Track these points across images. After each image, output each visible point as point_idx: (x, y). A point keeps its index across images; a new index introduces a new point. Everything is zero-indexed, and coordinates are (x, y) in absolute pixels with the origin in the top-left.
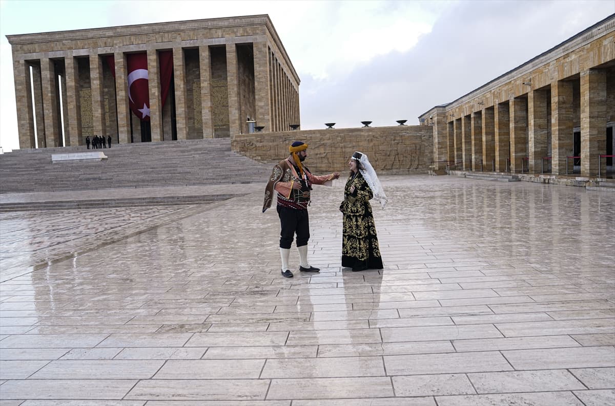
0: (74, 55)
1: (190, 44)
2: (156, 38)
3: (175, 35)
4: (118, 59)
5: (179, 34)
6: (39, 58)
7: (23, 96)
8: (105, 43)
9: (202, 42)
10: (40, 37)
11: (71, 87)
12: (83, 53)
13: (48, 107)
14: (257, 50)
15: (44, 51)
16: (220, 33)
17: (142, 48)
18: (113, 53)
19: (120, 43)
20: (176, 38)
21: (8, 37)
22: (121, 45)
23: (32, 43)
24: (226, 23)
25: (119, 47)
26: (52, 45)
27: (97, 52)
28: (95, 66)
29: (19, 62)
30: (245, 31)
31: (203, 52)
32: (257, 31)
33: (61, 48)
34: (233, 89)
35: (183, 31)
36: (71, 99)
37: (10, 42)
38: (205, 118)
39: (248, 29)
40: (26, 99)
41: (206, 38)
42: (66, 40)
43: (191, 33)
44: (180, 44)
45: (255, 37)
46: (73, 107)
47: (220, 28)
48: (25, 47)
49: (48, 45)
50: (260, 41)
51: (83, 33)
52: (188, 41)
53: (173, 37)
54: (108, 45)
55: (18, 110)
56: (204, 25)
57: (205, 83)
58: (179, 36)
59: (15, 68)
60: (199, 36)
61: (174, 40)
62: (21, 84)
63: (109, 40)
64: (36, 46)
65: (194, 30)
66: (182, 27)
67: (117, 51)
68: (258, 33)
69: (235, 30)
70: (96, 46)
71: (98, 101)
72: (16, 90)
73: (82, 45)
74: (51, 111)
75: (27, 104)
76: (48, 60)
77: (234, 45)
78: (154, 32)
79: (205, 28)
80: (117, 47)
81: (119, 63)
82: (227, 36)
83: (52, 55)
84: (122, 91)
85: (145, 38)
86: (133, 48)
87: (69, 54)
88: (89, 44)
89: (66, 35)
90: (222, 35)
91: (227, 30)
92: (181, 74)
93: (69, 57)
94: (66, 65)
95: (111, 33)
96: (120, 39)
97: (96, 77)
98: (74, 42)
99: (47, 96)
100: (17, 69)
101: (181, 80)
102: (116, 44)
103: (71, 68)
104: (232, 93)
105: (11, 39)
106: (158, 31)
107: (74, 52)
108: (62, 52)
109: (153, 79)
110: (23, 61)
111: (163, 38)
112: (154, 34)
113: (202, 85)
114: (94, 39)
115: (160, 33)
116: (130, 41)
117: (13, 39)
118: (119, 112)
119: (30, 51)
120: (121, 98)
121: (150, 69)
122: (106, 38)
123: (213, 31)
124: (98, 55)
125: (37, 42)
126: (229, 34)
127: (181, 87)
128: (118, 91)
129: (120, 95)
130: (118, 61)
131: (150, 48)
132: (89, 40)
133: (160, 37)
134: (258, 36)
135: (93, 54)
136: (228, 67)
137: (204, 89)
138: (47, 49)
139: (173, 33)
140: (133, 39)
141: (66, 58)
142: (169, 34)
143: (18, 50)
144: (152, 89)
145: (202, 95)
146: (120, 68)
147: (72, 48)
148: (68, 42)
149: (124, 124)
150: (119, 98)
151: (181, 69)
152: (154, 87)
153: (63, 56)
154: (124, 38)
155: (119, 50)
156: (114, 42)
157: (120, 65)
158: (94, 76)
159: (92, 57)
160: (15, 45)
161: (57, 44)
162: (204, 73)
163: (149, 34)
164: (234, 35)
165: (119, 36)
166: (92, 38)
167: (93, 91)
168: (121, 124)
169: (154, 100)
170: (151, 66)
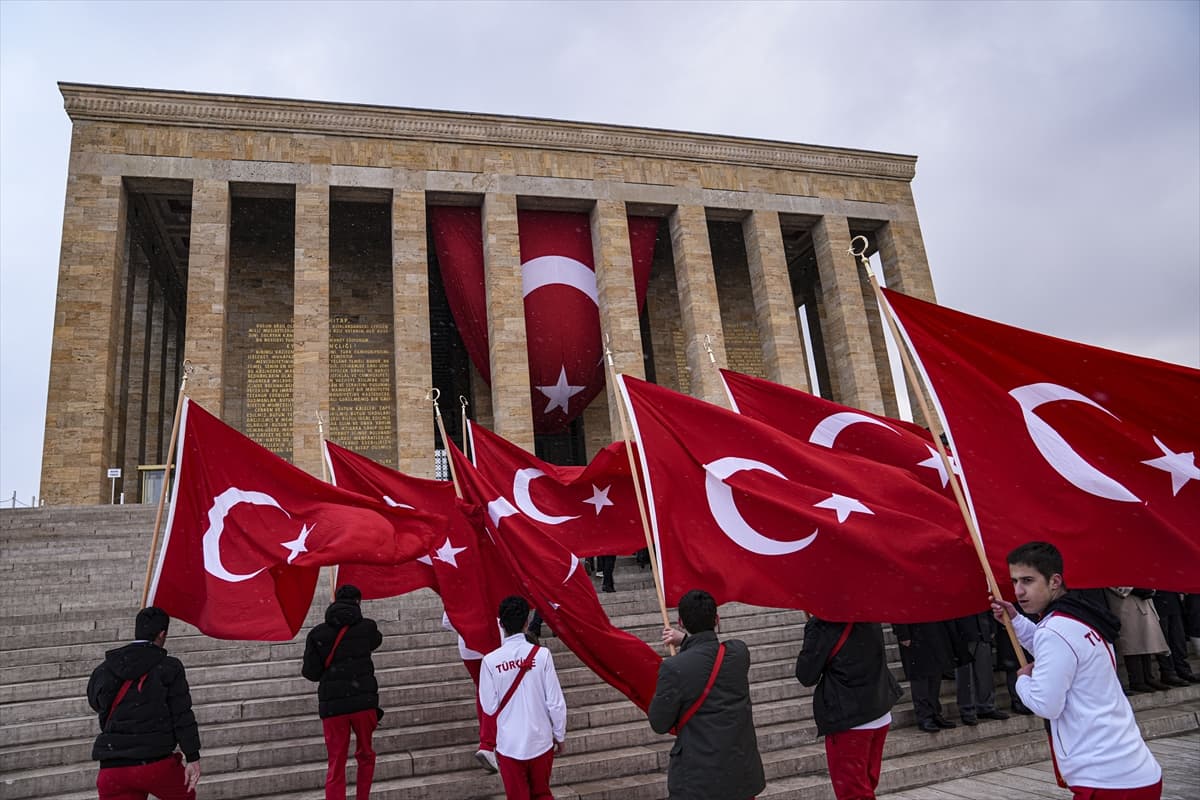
0: (335, 184)
1: (728, 200)
2: (624, 170)
3: (682, 169)
4: (499, 215)
5: (694, 170)
6: (189, 177)
7: (97, 306)
8: (455, 160)
9: (760, 200)
11: (314, 286)
12: (369, 178)
13: (207, 354)
14: (903, 243)
15: (211, 155)
16: (803, 183)
17: (580, 191)
18: (482, 196)
19: (506, 165)
20: (685, 179)
21: (67, 89)
22: (511, 172)
23: (164, 125)
24: (820, 161)
25: (505, 178)
26: (250, 141)
27: (424, 183)
28: (414, 227)
29: (96, 180)
30: (864, 188)
31: (767, 226)
32: (895, 196)
33: (285, 155)
34: (862, 339)
35: (704, 161)
36: (310, 331)
37: (71, 110)
39: (872, 185)
40: (107, 316)
41: (769, 190)
42: (309, 131)
43: (728, 172)
44: (699, 196)
45: (892, 207)
46: (315, 359)
47: (804, 171)
48: (135, 135)
49: (233, 138)
50: (906, 219)
52: (720, 193)
53: (676, 176)
54: (464, 166)
55: (61, 357)
56: (765, 155)
57: (782, 314)
58: (693, 174)
59: (73, 197)
60: (750, 184)
61: (679, 183)
62: (93, 258)
63: (468, 153)
64: (184, 137)
65: (734, 164)
66: (705, 151)
67: (497, 190)
68: (896, 200)
69: (841, 183)
70: (419, 164)
71: (421, 345)
72: (63, 278)
73: (369, 154)
74: (216, 368)
75: (107, 336)
76: (225, 186)
77: (845, 222)
78: (619, 152)
79: (766, 166)
80: (495, 176)
81: (501, 224)
82: (822, 194)
83: (244, 172)
84: (513, 315)
85: (589, 165)
86: (552, 188)
87: (314, 176)
88: (393, 154)
89: (315, 117)
90: (811, 190)
91: (822, 178)
92: (709, 281)
93: (317, 186)
94: (299, 210)
95: (478, 133)
96: (507, 156)
97: (416, 260)
98: (338, 142)
99: (207, 310)
100: (87, 203)
101: (713, 300)
102: (493, 169)
103: (320, 222)
104: (861, 350)
105: (82, 99)
106: (632, 149)
107: (333, 173)
108: (285, 167)
109: (624, 289)
110: (119, 179)
111: (647, 172)
112: (620, 158)
113: (775, 320)
114: (415, 143)
115: (637, 159)
116: (539, 165)
117: (89, 99)
118: (505, 386)
119: (154, 148)
120: (513, 339)
121: (610, 255)
122: (460, 146)
123: (787, 177)
124: (427, 193)
125: (191, 125)
126: (829, 191)
127: (714, 319)
128: (501, 317)
129: (506, 328)
130: (498, 219)
131: (606, 195)
132: (396, 142)
133: (638, 169)
134: (897, 207)
135: (406, 187)
136: (838, 277)
137: (782, 332)
138: (229, 150)
139: (675, 163)
140: (552, 163)
141: (303, 189)
142: (665, 165)
143: (100, 139)
144: (622, 320)
145: (778, 350)
146: (505, 243)
147: (328, 160)
148: (316, 140)
149: (524, 431)
150: (504, 338)
151: (707, 267)
152: (627, 313)
153: (287, 182)
154: (520, 154)
155: (503, 189)
156: (487, 160)
157: (507, 231)
158: (410, 257)
159: (403, 195)
160: (90, 123)
161: (269, 139)
162: (776, 288)
163: (605, 157)
164: (840, 196)
165: (506, 145)
166: (409, 138)
167: (404, 308)
168: (513, 430)
169: (630, 353)
170: (615, 248)
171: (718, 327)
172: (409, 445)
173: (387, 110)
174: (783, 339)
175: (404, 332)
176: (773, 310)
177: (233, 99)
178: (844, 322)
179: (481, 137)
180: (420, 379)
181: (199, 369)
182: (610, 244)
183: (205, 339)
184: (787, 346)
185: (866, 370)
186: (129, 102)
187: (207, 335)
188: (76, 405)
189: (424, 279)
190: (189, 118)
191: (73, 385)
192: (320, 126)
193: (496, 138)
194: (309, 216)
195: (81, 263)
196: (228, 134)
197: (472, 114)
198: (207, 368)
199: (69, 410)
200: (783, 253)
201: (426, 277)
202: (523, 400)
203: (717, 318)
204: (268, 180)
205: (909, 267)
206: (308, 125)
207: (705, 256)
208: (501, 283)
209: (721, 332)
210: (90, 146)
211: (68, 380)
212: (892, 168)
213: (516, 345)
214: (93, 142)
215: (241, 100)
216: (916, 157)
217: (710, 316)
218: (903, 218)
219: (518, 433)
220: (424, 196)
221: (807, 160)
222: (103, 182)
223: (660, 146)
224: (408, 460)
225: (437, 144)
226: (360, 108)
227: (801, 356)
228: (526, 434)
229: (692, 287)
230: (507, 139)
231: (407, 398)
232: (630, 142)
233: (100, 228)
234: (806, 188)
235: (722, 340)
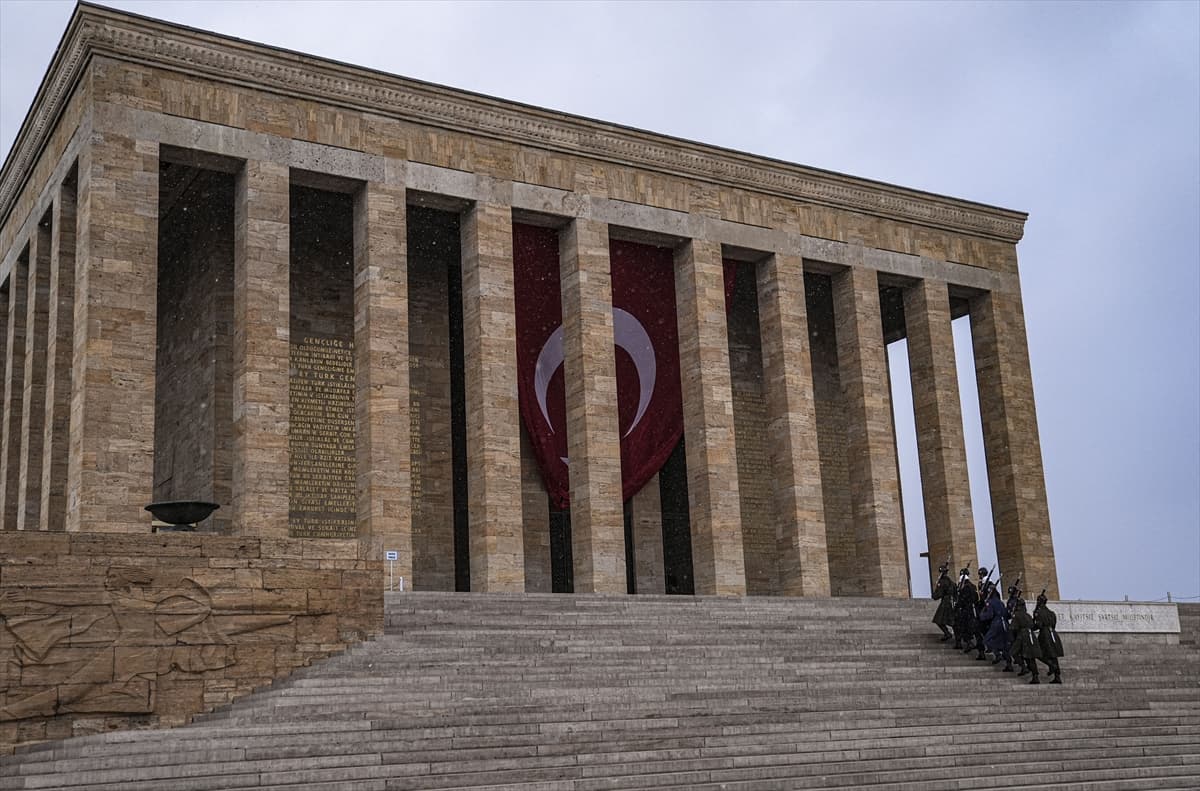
0: (412, 185)
1: (827, 252)
2: (722, 204)
3: (780, 209)
4: (590, 247)
5: (794, 211)
6: (243, 156)
7: (139, 315)
8: (543, 171)
9: (860, 255)
10: (263, 64)
11: (391, 316)
12: (451, 184)
13: (272, 390)
14: (1003, 319)
15: (266, 128)
16: (905, 236)
17: (676, 225)
18: (571, 219)
19: (598, 184)
20: (783, 221)
22: (603, 194)
23: (210, 79)
24: (925, 212)
25: (596, 201)
26: (312, 116)
27: (510, 197)
28: (500, 253)
29: (129, 144)
30: (967, 246)
31: (864, 287)
32: (999, 260)
33: (354, 140)
35: (804, 201)
36: (389, 372)
38: (883, 520)
39: (976, 245)
40: (151, 330)
41: (869, 242)
42: (382, 112)
43: (828, 216)
44: (796, 244)
45: (995, 274)
46: (394, 408)
47: (907, 222)
48: (173, 88)
49: (294, 109)
50: (1008, 291)
51: (465, 110)
52: (818, 242)
53: (775, 216)
54: (553, 180)
55: (98, 379)
56: (867, 199)
57: (875, 395)
58: (792, 216)
60: (850, 233)
61: (777, 225)
62: (131, 252)
63: (558, 163)
64: (233, 98)
65: (835, 206)
66: (808, 189)
67: (588, 215)
68: (1000, 265)
69: (945, 240)
70: (504, 173)
71: (508, 400)
73: (449, 152)
74: (283, 410)
75: (153, 357)
76: (286, 173)
77: (945, 289)
78: (718, 181)
79: (865, 211)
80: (586, 197)
81: (592, 260)
82: (924, 253)
83: (306, 157)
84: (603, 373)
85: (685, 194)
86: (645, 219)
87: (389, 173)
88: (476, 156)
89: (389, 94)
90: (912, 246)
91: (924, 233)
92: (803, 350)
93: (390, 187)
94: (372, 216)
95: (569, 139)
96: (599, 173)
97: (502, 294)
98: (415, 131)
99: (270, 334)
101: (806, 374)
102: (584, 187)
103: (396, 234)
104: (953, 445)
105: (109, 29)
106: (732, 179)
107: (409, 172)
108: (355, 157)
109: (717, 351)
110: (156, 146)
111: (745, 209)
112: (717, 187)
113: (868, 402)
114: (500, 144)
115: (735, 190)
116: (633, 186)
117: (118, 30)
118: (595, 458)
119: (197, 109)
120: (604, 402)
121: (703, 310)
122: (549, 154)
123: (888, 228)
124: (514, 209)
125: (242, 84)
126: (930, 249)
127: (807, 396)
128: (592, 373)
129: (597, 387)
130: (590, 252)
131: (702, 234)
132: (479, 139)
133: (736, 203)
134: (999, 276)
135: (490, 201)
136: (934, 356)
137: (875, 417)
138: (288, 124)
139: (774, 199)
140: (646, 186)
141: (376, 190)
142: (763, 202)
143: (130, 87)
144: (714, 389)
145: (870, 437)
146: (597, 283)
147: (403, 154)
148: (389, 124)
149: (613, 513)
150: (594, 399)
151: (803, 333)
152: (719, 379)
153: (357, 177)
154: (613, 171)
155: (596, 214)
156: (578, 176)
157: (598, 269)
158: (496, 290)
159: (488, 210)
160: (116, 63)
161: (335, 115)
162: (870, 363)
163: (702, 185)
164: (942, 256)
165: (598, 158)
166: (494, 137)
167: (490, 354)
168: (603, 510)
169: (722, 429)
170: (709, 300)
171: (811, 406)
172: (496, 520)
173: (473, 98)
174: (876, 425)
175: (490, 383)
176: (867, 391)
177: (297, 58)
178: (937, 410)
179: (574, 145)
180: (507, 442)
181: (264, 409)
182: (705, 296)
183: (270, 371)
184: (880, 434)
185: (957, 469)
186: (169, 42)
187: (272, 366)
188: (120, 443)
189: (511, 319)
190: (241, 74)
191: (114, 417)
192: (396, 108)
193: (589, 149)
194: (385, 226)
195: (116, 257)
196: (286, 102)
197: (567, 115)
198: (273, 409)
199: (112, 448)
201: (513, 318)
202: (614, 476)
203: (810, 395)
204: (336, 172)
205: (1008, 350)
206: (383, 105)
207: (801, 319)
208: (592, 333)
209: (814, 412)
210: (117, 96)
211: (107, 409)
212: (1000, 225)
214: (121, 91)
215: (305, 60)
216: (1027, 214)
217: (803, 393)
218: (1005, 289)
219: (606, 513)
220: (510, 214)
221: (913, 209)
222: (138, 149)
223: (762, 178)
224: (495, 538)
225: (524, 148)
226: (442, 91)
227: (893, 446)
228: (616, 516)
229: (786, 356)
230: (600, 151)
231: (494, 463)
232: (730, 169)
233: (137, 211)
234: (907, 242)
235: (814, 421)
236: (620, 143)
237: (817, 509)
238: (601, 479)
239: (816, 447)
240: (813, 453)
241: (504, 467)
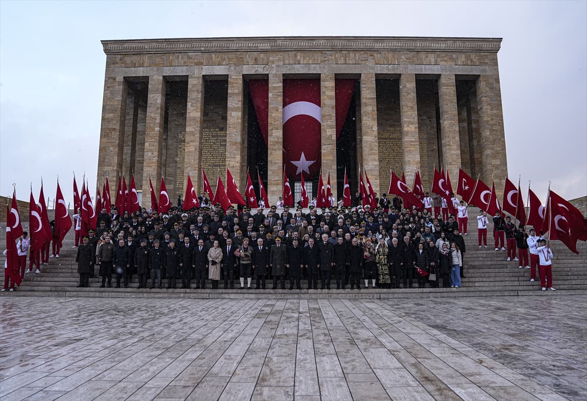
0: (204, 74)
1: (389, 70)
2: (336, 58)
3: (365, 55)
4: (274, 83)
5: (372, 55)
6: (148, 75)
7: (114, 129)
8: (256, 59)
9: (406, 68)
10: (154, 45)
11: (194, 119)
12: (219, 70)
13: (152, 148)
15: (156, 65)
16: (432, 58)
17: (313, 70)
18: (268, 75)
19: (279, 60)
20: (366, 60)
21: (105, 43)
22: (281, 63)
23: (139, 54)
24: (443, 46)
25: (278, 66)
26: (171, 58)
27: (242, 71)
28: (236, 91)
29: (114, 79)
30: (467, 58)
31: (408, 81)
32: (486, 61)
33: (185, 62)
34: (454, 138)
35: (378, 51)
36: (192, 138)
37: (106, 51)
39: (473, 56)
40: (118, 133)
41: (412, 63)
42: (194, 51)
43: (390, 55)
44: (373, 68)
45: (484, 67)
46: (193, 149)
47: (433, 51)
48: (128, 59)
49: (165, 57)
50: (491, 73)
51: (224, 44)
52: (384, 66)
53: (362, 59)
54: (260, 62)
55: (102, 149)
56: (411, 45)
57: (410, 126)
58: (371, 57)
59: (107, 87)
60: (401, 60)
61: (363, 62)
62: (113, 111)
63: (262, 55)
64: (146, 58)
65: (394, 50)
66: (378, 45)
67: (274, 72)
68: (487, 63)
69: (454, 56)
70: (240, 62)
71: (237, 143)
72: (103, 119)
73: (219, 59)
74: (156, 153)
75: (117, 142)
76: (161, 78)
77: (454, 77)
78: (334, 49)
79: (410, 50)
80: (274, 66)
81: (275, 88)
82: (443, 63)
83: (168, 71)
84: (277, 129)
85: (319, 57)
86: (299, 69)
87: (196, 71)
88: (229, 59)
89: (196, 44)
90: (436, 61)
91: (443, 55)
92: (373, 111)
93: (196, 75)
94: (190, 86)
95: (266, 46)
96: (279, 56)
97: (237, 106)
98: (206, 55)
99: (153, 130)
100: (111, 89)
101: (374, 120)
102: (273, 62)
103: (198, 91)
104: (453, 143)
105: (109, 46)
106: (340, 47)
107: (204, 69)
108: (184, 68)
109: (330, 116)
110: (122, 78)
111: (347, 58)
112: (334, 52)
113: (406, 129)
114: (239, 53)
115: (343, 52)
116: (294, 58)
117: (112, 46)
118: (271, 161)
119: (135, 64)
120: (277, 140)
121: (324, 100)
122: (259, 53)
123: (423, 55)
124: (243, 75)
125: (149, 53)
126: (446, 61)
127: (374, 129)
128: (272, 130)
129: (274, 135)
130: (274, 85)
131: (325, 71)
132: (231, 53)
133: (343, 56)
134: (487, 68)
135: (234, 73)
136: (445, 106)
137: (409, 135)
138: (163, 62)
139: (362, 52)
140: (301, 57)
141: (192, 78)
142: (357, 54)
143: (116, 62)
144: (327, 130)
145: (407, 143)
146: (276, 96)
147: (202, 64)
148: (197, 55)
149: (278, 180)
150: (272, 139)
151: (373, 103)
152: (330, 127)
153: (185, 74)
154: (286, 54)
155: (277, 71)
156: (270, 58)
157: (277, 91)
158: (234, 105)
159: (233, 77)
160: (112, 56)
161: (179, 56)
162: (409, 112)
163: (326, 52)
164: (453, 63)
165: (280, 51)
166: (236, 51)
167: (230, 127)
168: (273, 179)
169: (330, 146)
170: (327, 96)
171: (376, 133)
173: (226, 39)
174: (410, 138)
176: (406, 124)
177: (164, 41)
179: (268, 48)
180: (235, 158)
181: (150, 154)
182: (325, 95)
183: (152, 142)
184: (411, 141)
185: (454, 154)
186: (126, 46)
187: (153, 140)
188: (107, 168)
190: (148, 50)
191: (106, 160)
192: (199, 49)
193: (275, 48)
194: (194, 89)
195: (109, 113)
196: (163, 55)
197: (264, 37)
198: (152, 154)
199: (105, 169)
200: (415, 95)
201: (240, 113)
202: (279, 166)
203: (375, 128)
204: (178, 74)
205: (489, 100)
206: (194, 49)
207: (373, 98)
208: (273, 115)
209: (377, 135)
210: (112, 65)
211: (104, 158)
212: (485, 46)
213: (277, 142)
214: (113, 64)
215: (167, 40)
216: (502, 39)
217: (372, 127)
218: (489, 73)
219: (275, 181)
220: (241, 77)
221: (435, 45)
222: (117, 80)
223: (354, 45)
225: (248, 53)
226: (215, 39)
227: (418, 147)
229: (364, 114)
230: (280, 48)
232: (339, 44)
233: (116, 99)
234: (433, 60)
235: (377, 139)
236: (288, 43)
237: (376, 174)
238: (273, 168)
239: (377, 149)
240: (375, 152)
241: (233, 167)
